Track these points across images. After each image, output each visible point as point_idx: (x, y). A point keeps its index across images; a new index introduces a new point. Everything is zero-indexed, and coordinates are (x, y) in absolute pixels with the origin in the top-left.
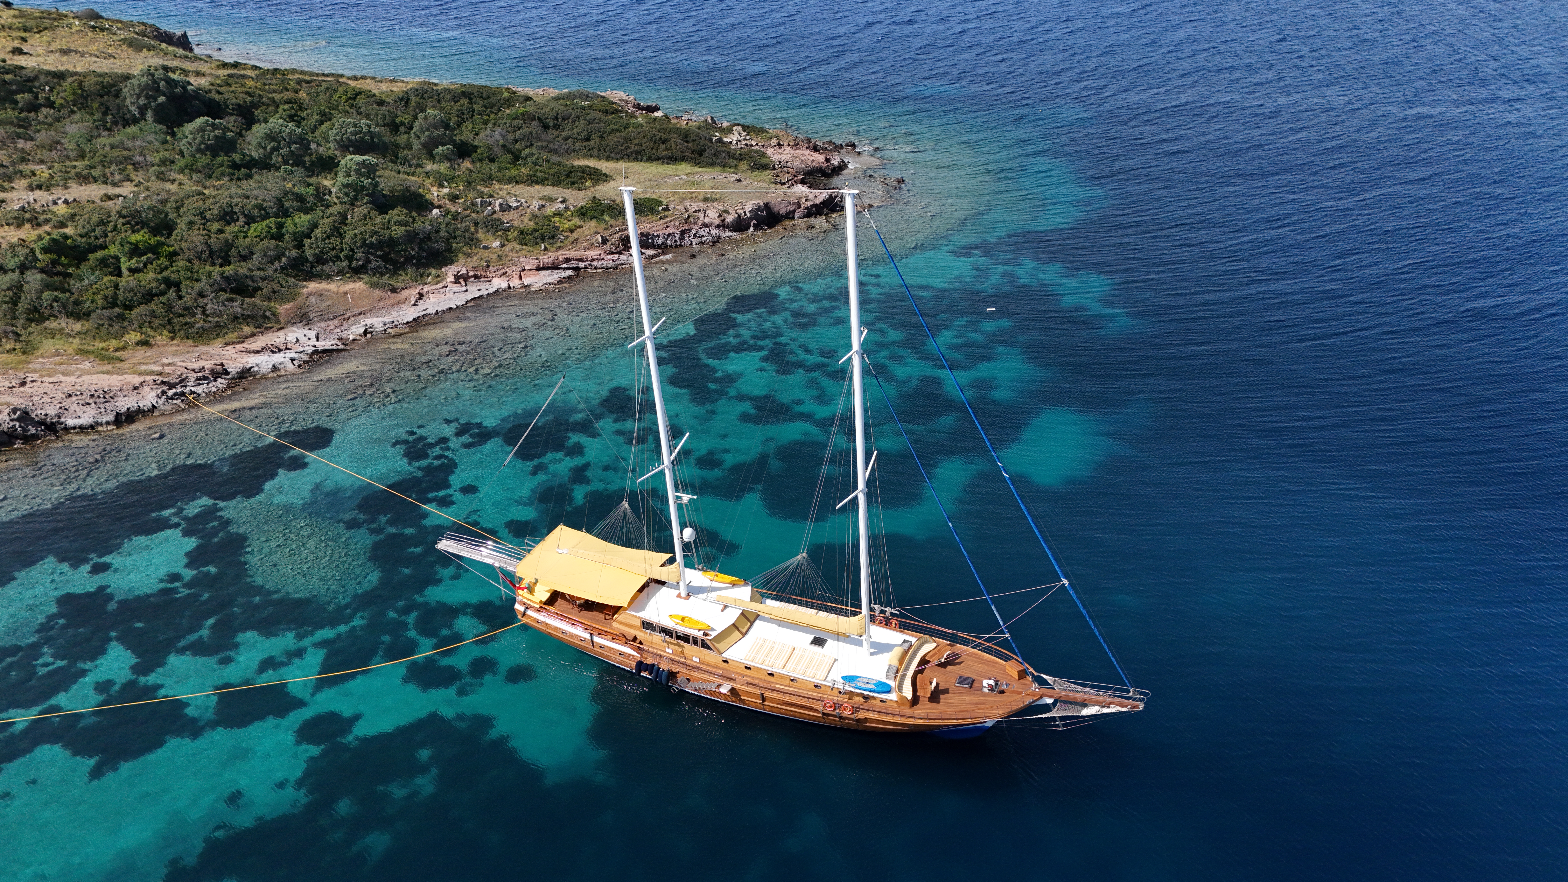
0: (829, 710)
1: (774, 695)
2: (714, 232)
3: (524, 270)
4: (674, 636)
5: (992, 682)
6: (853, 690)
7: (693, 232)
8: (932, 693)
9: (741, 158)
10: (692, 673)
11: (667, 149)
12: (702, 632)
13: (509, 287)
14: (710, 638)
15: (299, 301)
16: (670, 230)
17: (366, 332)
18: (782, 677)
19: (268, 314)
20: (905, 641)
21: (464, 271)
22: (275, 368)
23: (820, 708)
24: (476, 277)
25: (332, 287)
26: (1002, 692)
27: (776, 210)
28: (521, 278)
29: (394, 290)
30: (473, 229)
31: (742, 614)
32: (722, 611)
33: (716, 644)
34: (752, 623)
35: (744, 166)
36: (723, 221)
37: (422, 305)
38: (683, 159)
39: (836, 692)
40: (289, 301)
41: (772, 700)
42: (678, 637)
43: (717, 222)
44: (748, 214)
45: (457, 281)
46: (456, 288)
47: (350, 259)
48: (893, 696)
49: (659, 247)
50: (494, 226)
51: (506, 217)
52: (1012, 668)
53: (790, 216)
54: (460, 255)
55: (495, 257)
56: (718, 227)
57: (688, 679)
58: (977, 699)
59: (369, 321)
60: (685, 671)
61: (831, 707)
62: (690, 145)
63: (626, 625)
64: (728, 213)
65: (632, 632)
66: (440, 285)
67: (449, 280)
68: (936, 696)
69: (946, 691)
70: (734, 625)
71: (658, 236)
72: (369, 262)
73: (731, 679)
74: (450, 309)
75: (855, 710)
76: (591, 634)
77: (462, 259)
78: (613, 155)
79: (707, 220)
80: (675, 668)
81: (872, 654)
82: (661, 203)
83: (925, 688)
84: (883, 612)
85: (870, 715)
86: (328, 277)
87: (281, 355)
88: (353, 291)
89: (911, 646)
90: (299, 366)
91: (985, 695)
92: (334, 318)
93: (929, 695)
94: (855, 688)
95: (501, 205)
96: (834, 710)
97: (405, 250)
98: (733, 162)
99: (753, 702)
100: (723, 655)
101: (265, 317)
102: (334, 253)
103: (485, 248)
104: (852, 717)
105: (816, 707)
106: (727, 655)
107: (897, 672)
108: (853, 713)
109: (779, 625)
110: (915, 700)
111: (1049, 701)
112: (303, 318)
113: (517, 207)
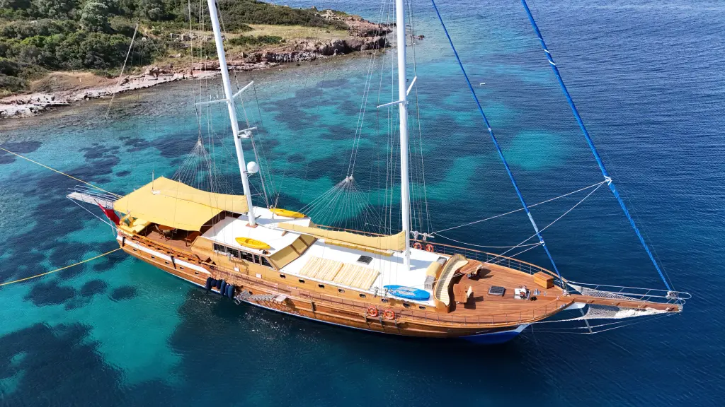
0: (372, 316)
1: (324, 304)
2: (313, 55)
3: (194, 69)
4: (239, 255)
5: (524, 290)
6: (394, 297)
7: (300, 54)
8: (468, 299)
9: (330, 24)
10: (254, 287)
11: (288, 18)
12: (262, 251)
13: (184, 78)
14: (268, 255)
15: (45, 79)
16: (286, 52)
17: (86, 97)
18: (331, 287)
19: (22, 84)
20: (440, 258)
21: (156, 68)
22: (18, 113)
23: (364, 314)
24: (164, 72)
25: (70, 74)
26: (534, 299)
27: (349, 45)
28: (192, 73)
29: (110, 77)
30: (165, 47)
31: (300, 238)
32: (283, 235)
33: (274, 261)
34: (309, 247)
35: (331, 27)
36: (318, 48)
37: (126, 85)
38: (297, 23)
39: (379, 300)
40: (38, 79)
41: (322, 308)
42: (244, 257)
43: (315, 49)
44: (333, 45)
45: (152, 73)
46: (151, 77)
47: (83, 58)
48: (432, 303)
49: (279, 61)
50: (178, 46)
51: (187, 44)
52: (540, 279)
53: (358, 48)
54: (155, 60)
55: (176, 62)
56: (315, 52)
57: (251, 293)
58: (510, 305)
59: (89, 91)
60: (248, 285)
61: (374, 313)
62: (301, 16)
63: (202, 249)
64: (321, 44)
65: (205, 255)
66: (141, 76)
67: (146, 73)
68: (471, 303)
69: (480, 299)
70: (291, 246)
71: (278, 55)
72: (95, 60)
73: (286, 291)
74: (144, 88)
75: (396, 316)
76: (172, 257)
77: (156, 63)
78: (257, 21)
79: (308, 48)
80: (240, 283)
81: (411, 269)
82: (281, 38)
83: (461, 296)
84: (420, 237)
85: (410, 320)
86: (70, 70)
87: (25, 105)
88: (83, 76)
89: (446, 262)
90: (35, 112)
91: (517, 301)
92: (67, 90)
93: (465, 301)
94: (397, 296)
95: (184, 37)
96: (377, 316)
97: (119, 54)
98: (325, 25)
99: (305, 312)
100: (281, 271)
101: (20, 86)
102: (73, 54)
103: (171, 57)
104: (394, 321)
105: (360, 314)
106: (284, 271)
107: (435, 284)
108: (394, 318)
109: (332, 248)
110: (452, 307)
111: (580, 306)
112: (47, 89)
113: (195, 39)
